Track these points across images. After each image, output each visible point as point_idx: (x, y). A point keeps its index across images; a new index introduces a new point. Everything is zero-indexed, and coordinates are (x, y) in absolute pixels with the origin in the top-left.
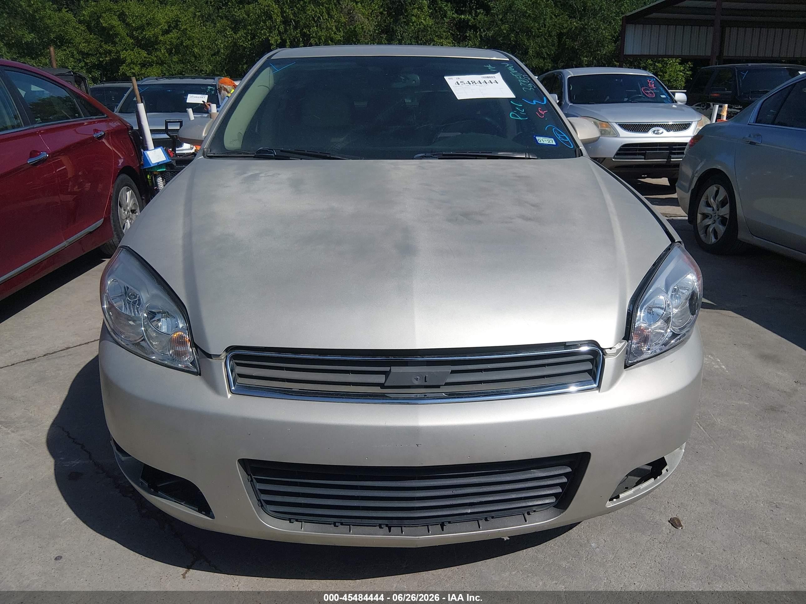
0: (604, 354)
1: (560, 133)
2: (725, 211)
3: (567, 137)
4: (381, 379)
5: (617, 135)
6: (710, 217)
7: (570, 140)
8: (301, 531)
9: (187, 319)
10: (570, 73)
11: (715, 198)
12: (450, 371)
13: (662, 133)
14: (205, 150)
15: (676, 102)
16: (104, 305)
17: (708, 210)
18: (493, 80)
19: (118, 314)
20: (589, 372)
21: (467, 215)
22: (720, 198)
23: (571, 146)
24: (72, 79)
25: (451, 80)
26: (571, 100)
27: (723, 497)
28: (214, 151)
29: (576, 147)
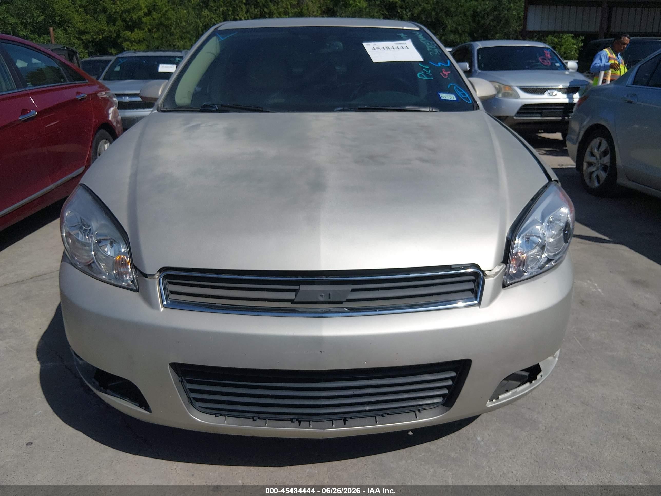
0: (484, 275)
1: (461, 91)
2: (606, 160)
3: (466, 94)
4: (291, 296)
5: (518, 97)
6: (594, 164)
7: (469, 96)
8: (224, 424)
9: (128, 244)
10: (479, 45)
11: (598, 149)
12: (351, 289)
13: (556, 95)
14: (159, 106)
15: (568, 69)
16: (63, 233)
17: (592, 159)
18: (404, 46)
19: (75, 241)
20: (471, 290)
21: (372, 157)
22: (603, 148)
23: (469, 101)
24: (66, 53)
25: (369, 46)
26: (480, 67)
27: (593, 400)
28: (167, 107)
29: (474, 102)
